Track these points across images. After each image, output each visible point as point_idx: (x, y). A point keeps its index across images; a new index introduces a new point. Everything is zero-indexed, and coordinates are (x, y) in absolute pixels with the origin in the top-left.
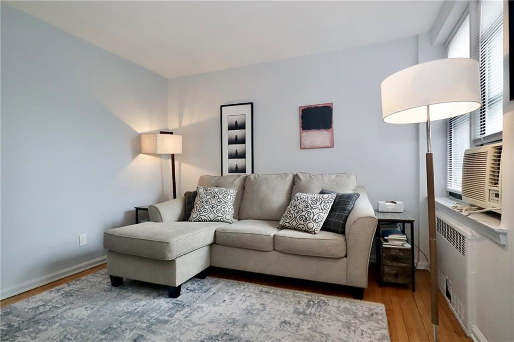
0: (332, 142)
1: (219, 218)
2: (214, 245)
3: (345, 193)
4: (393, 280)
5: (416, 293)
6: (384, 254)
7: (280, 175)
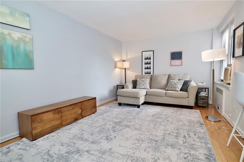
0: (182, 64)
1: (146, 88)
2: (146, 95)
3: (187, 80)
4: (202, 105)
5: (209, 108)
6: (199, 98)
7: (164, 75)
